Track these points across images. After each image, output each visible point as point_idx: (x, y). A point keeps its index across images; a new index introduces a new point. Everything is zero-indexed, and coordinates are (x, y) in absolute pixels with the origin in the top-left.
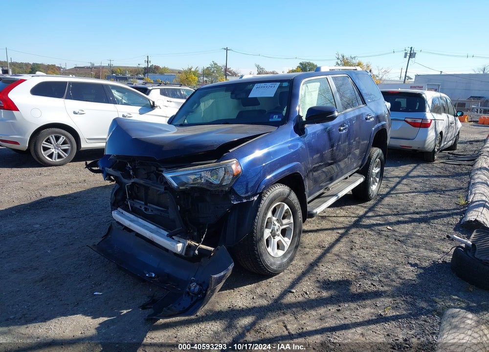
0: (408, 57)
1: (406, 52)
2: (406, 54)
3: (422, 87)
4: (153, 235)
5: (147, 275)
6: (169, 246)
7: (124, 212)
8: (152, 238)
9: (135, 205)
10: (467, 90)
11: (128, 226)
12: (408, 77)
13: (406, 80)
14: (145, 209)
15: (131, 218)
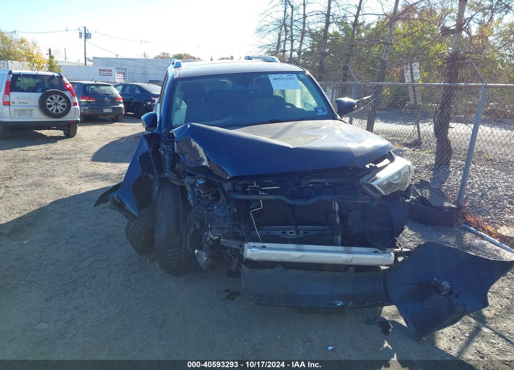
0: (83, 38)
1: (80, 31)
2: (81, 33)
3: (111, 71)
4: (354, 256)
5: (339, 304)
6: (383, 259)
7: (267, 245)
8: (351, 260)
9: (271, 233)
10: (145, 74)
11: (298, 258)
12: (88, 59)
13: (87, 63)
14: (293, 233)
15: (289, 247)
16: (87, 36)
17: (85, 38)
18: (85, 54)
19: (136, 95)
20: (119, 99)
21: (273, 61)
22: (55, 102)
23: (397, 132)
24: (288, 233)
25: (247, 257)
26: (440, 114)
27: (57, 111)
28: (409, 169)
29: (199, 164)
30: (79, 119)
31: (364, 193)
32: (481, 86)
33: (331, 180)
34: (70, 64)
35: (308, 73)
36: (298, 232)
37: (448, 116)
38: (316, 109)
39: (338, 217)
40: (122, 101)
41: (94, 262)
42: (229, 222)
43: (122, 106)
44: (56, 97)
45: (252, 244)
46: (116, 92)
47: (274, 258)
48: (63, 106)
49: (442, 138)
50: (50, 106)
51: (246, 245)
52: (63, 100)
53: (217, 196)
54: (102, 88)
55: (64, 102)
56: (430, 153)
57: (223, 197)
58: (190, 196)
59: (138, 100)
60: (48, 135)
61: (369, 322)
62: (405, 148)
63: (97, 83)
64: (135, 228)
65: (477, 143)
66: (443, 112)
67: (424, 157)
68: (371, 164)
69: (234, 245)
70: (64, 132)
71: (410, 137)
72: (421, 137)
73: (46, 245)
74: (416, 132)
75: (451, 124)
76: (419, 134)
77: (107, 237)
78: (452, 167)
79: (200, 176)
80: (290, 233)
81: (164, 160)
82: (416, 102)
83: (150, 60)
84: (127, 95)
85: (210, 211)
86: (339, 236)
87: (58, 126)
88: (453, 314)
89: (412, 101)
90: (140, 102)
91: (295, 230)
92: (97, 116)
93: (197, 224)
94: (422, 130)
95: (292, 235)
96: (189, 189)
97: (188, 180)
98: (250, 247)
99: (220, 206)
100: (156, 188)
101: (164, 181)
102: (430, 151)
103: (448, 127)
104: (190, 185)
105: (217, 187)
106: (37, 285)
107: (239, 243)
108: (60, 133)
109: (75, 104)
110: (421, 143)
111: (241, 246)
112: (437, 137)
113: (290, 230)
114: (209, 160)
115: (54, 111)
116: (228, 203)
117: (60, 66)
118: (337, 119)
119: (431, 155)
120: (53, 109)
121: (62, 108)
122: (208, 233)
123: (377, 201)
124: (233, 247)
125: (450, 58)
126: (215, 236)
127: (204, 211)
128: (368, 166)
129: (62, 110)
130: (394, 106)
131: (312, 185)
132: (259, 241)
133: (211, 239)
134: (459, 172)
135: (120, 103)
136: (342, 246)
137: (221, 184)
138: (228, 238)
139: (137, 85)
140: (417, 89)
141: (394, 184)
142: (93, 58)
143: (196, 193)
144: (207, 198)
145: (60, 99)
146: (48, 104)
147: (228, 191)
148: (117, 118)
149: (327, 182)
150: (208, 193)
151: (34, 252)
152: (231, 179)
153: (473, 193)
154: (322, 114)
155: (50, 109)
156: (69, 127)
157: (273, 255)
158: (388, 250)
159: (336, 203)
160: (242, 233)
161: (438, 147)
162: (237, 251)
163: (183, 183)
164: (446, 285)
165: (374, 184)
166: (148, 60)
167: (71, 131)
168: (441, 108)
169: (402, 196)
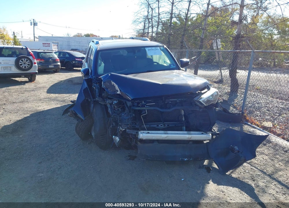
0: (33, 25)
1: (31, 22)
2: (31, 23)
3: (50, 44)
4: (192, 135)
5: (185, 160)
6: (206, 137)
7: (150, 132)
8: (191, 138)
9: (151, 126)
10: (69, 45)
11: (165, 137)
12: (36, 37)
13: (35, 39)
14: (162, 126)
15: (160, 133)
16: (35, 24)
17: (34, 26)
18: (34, 34)
19: (67, 58)
20: (58, 60)
21: (146, 40)
22: (24, 62)
23: (210, 75)
24: (160, 126)
25: (140, 138)
26: (232, 66)
27: (25, 67)
28: (217, 93)
29: (115, 93)
30: (37, 72)
31: (196, 105)
32: (251, 52)
33: (180, 99)
34: (25, 40)
35: (165, 46)
36: (164, 125)
37: (236, 67)
38: (170, 65)
39: (184, 117)
40: (59, 61)
41: (59, 145)
42: (130, 122)
43: (59, 64)
44: (25, 59)
45: (142, 131)
46: (56, 56)
47: (154, 138)
48: (29, 65)
49: (233, 78)
50: (21, 65)
51: (139, 132)
52: (29, 61)
53: (123, 109)
54: (47, 54)
55: (29, 62)
56: (227, 86)
57: (127, 109)
58: (109, 109)
59: (68, 61)
60: (20, 81)
61: (200, 168)
62: (215, 84)
63: (45, 51)
64: (81, 127)
65: (250, 81)
66: (233, 65)
67: (224, 89)
68: (199, 91)
69: (134, 132)
70: (28, 79)
71: (217, 78)
72: (223, 78)
73: (33, 137)
74: (220, 75)
75: (238, 71)
76: (222, 76)
77: (64, 133)
78: (239, 93)
79: (116, 99)
80: (161, 126)
81: (95, 92)
82: (219, 60)
83: (72, 37)
84: (62, 57)
85: (121, 116)
86: (184, 127)
87: (26, 76)
88: (240, 161)
89: (217, 59)
90: (69, 62)
91: (163, 124)
92: (45, 69)
93: (114, 123)
94: (223, 74)
95: (161, 127)
96: (109, 106)
97: (108, 102)
98: (142, 133)
99: (126, 114)
100: (92, 105)
101: (96, 103)
102: (228, 85)
103: (236, 72)
104: (110, 104)
105: (124, 104)
106: (33, 156)
107: (136, 131)
108: (26, 79)
109: (35, 63)
110: (223, 81)
111: (137, 133)
112: (231, 78)
113: (160, 124)
114: (120, 91)
115: (23, 68)
116: (130, 112)
117: (20, 41)
118: (181, 70)
119: (228, 87)
120: (23, 66)
121: (28, 65)
122: (119, 127)
123: (202, 109)
124: (133, 133)
125: (236, 37)
126: (123, 128)
127: (118, 116)
128: (197, 92)
129: (28, 67)
130: (208, 62)
131: (171, 102)
132: (146, 130)
133: (121, 130)
134: (242, 96)
135: (58, 62)
136: (186, 131)
137: (126, 103)
138: (130, 129)
139: (67, 52)
140: (220, 53)
141: (210, 101)
142: (39, 37)
143: (113, 108)
144: (118, 110)
145: (27, 61)
146: (20, 63)
147: (130, 106)
148: (56, 71)
149: (178, 100)
150: (119, 108)
151: (27, 141)
152: (132, 100)
153: (250, 106)
154: (173, 67)
155: (21, 66)
156: (31, 76)
157: (153, 136)
158: (208, 132)
159: (183, 110)
160: (137, 127)
161: (231, 82)
162: (135, 135)
163: (106, 103)
164: (236, 148)
165: (200, 100)
166: (70, 37)
167: (33, 78)
168: (232, 63)
169: (214, 107)
